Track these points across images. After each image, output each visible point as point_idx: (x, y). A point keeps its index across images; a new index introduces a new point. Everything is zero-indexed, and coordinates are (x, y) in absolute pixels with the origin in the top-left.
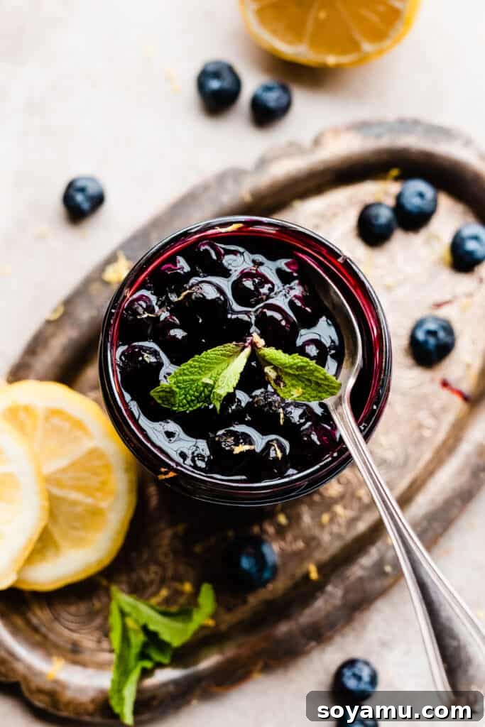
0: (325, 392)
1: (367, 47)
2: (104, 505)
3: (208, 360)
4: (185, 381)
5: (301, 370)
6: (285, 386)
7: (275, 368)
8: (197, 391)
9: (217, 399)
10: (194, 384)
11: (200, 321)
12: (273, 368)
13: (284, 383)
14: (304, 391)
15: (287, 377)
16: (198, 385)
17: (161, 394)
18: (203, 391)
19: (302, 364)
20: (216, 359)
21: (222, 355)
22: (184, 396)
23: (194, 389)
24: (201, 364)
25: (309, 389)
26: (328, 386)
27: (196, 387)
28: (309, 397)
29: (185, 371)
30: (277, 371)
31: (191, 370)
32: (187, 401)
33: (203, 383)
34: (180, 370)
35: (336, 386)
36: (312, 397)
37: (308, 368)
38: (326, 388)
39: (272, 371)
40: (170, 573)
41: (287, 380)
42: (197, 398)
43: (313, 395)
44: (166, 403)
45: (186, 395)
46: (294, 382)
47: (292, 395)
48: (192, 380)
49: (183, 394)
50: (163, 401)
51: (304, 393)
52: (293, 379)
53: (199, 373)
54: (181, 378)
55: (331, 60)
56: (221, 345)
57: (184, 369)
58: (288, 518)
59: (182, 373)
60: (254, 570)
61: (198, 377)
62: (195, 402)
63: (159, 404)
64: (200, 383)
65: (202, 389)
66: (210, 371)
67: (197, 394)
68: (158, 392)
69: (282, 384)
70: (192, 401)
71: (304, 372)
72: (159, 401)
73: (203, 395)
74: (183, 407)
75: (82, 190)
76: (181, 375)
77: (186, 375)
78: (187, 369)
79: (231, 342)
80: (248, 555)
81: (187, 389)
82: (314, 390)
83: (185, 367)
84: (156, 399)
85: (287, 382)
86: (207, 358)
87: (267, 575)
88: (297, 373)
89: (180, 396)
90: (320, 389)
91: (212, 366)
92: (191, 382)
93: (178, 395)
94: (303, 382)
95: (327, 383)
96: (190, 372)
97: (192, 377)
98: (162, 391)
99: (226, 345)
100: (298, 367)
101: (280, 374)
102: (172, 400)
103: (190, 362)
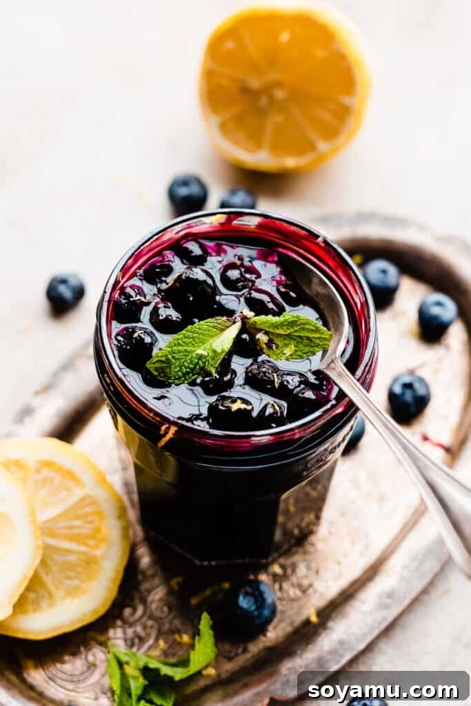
0: (316, 346)
1: (322, 146)
2: (98, 553)
3: (201, 331)
4: (180, 352)
5: (292, 327)
6: (277, 347)
7: (267, 333)
8: (191, 363)
9: (212, 365)
10: (188, 356)
11: (191, 299)
12: (264, 333)
13: (276, 344)
14: (297, 348)
15: (279, 339)
16: (192, 357)
17: (157, 365)
18: (198, 363)
19: (293, 319)
20: (209, 330)
21: (214, 327)
22: (178, 369)
23: (189, 361)
24: (195, 335)
25: (301, 345)
26: (319, 338)
27: (191, 359)
28: (301, 354)
29: (180, 341)
30: (268, 336)
31: (185, 340)
32: (183, 373)
33: (197, 355)
34: (174, 339)
35: (327, 337)
36: (305, 353)
37: (299, 323)
38: (317, 341)
39: (263, 335)
40: (166, 626)
41: (279, 342)
42: (192, 370)
43: (305, 351)
44: (162, 375)
45: (181, 367)
46: (286, 342)
47: (285, 354)
48: (186, 351)
49: (178, 366)
50: (159, 373)
51: (296, 351)
52: (285, 339)
53: (193, 345)
54: (176, 348)
55: (290, 162)
56: (213, 317)
57: (179, 339)
58: (283, 567)
59: (176, 342)
60: (253, 608)
61: (193, 349)
62: (191, 375)
63: (155, 376)
64: (194, 355)
65: (196, 361)
66: (204, 343)
67: (191, 366)
68: (154, 363)
69: (274, 347)
70: (187, 373)
71: (296, 328)
72: (156, 373)
73: (198, 367)
74: (178, 379)
75: (64, 281)
76: (175, 345)
77: (180, 345)
78: (181, 338)
79: (222, 316)
80: (247, 594)
81: (182, 361)
82: (305, 346)
83: (179, 337)
84: (152, 371)
85: (278, 343)
86: (199, 329)
87: (266, 613)
88: (288, 332)
89: (175, 368)
90: (312, 344)
91: (204, 337)
92: (185, 354)
93: (173, 366)
94: (294, 340)
95: (318, 335)
96: (184, 342)
97: (186, 348)
98: (158, 361)
99: (218, 318)
100: (289, 323)
101: (271, 337)
102: (168, 370)
103: (183, 332)
